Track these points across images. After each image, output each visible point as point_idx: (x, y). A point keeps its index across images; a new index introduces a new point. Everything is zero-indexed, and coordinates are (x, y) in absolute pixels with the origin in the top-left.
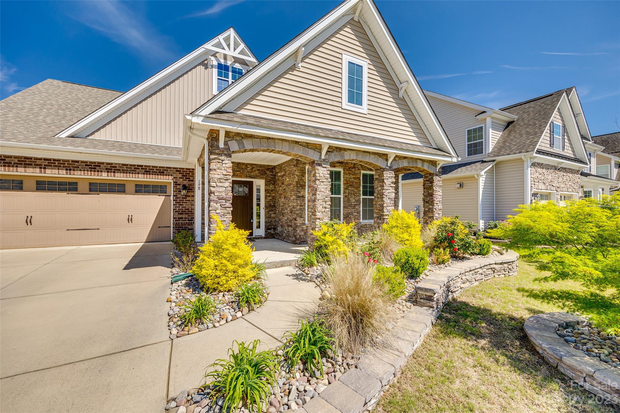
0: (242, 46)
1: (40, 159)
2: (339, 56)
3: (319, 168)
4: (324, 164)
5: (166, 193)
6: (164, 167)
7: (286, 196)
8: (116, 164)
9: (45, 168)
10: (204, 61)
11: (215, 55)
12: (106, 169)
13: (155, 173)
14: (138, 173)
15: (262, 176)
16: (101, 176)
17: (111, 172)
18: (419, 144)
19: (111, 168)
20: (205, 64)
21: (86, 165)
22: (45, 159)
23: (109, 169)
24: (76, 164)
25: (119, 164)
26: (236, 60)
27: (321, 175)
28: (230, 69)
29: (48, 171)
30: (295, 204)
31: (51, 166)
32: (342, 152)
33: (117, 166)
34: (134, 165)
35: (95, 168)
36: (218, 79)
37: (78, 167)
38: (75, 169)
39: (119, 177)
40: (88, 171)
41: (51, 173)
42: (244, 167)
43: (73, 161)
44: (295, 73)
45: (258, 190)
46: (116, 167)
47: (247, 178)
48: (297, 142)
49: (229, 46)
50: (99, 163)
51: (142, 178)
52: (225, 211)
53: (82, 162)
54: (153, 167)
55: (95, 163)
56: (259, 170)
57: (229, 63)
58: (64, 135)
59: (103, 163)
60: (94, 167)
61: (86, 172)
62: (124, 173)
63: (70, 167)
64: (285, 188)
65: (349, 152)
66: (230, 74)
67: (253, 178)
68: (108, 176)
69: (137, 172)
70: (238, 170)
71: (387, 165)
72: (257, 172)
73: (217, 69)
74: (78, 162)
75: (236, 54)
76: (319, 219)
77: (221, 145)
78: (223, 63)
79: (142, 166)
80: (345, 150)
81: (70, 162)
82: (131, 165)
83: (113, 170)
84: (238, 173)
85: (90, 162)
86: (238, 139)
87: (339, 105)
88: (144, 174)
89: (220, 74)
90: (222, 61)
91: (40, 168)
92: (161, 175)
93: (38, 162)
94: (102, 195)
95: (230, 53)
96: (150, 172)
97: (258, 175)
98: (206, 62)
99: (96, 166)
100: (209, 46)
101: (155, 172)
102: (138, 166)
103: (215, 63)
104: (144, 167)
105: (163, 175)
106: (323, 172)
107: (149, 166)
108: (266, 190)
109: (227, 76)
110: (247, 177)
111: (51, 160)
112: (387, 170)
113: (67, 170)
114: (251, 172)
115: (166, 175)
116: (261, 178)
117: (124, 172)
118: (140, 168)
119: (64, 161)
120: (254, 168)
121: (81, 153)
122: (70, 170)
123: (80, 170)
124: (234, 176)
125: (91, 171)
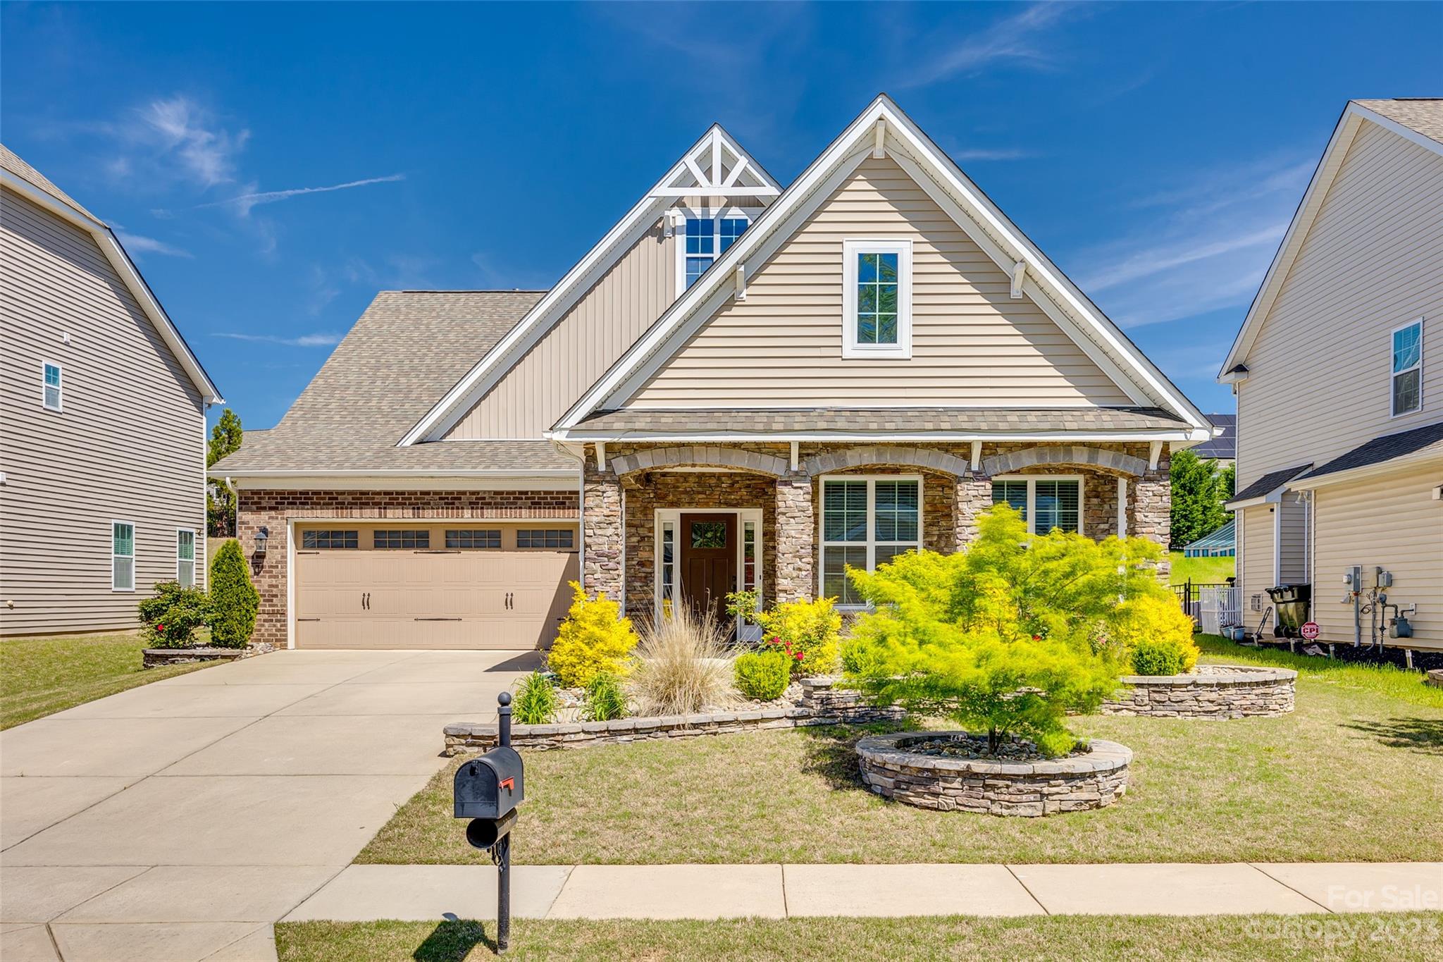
0: (743, 162)
1: (379, 493)
2: (836, 248)
3: (786, 489)
4: (797, 481)
5: (571, 546)
6: (565, 492)
8: (485, 492)
9: (385, 508)
10: (657, 223)
11: (680, 203)
12: (470, 503)
13: (549, 506)
14: (521, 508)
15: (755, 501)
16: (462, 517)
17: (477, 508)
19: (478, 501)
20: (657, 231)
21: (440, 499)
22: (386, 493)
23: (474, 503)
24: (426, 497)
25: (489, 492)
26: (731, 202)
27: (790, 503)
28: (717, 226)
29: (390, 513)
31: (393, 504)
32: (841, 451)
33: (486, 495)
34: (514, 493)
35: (453, 504)
36: (688, 258)
37: (429, 504)
38: (425, 507)
39: (491, 517)
40: (443, 508)
41: (393, 518)
42: (713, 481)
43: (423, 493)
44: (735, 311)
45: (750, 535)
46: (484, 498)
47: (720, 507)
49: (708, 173)
50: (459, 493)
51: (527, 517)
52: (608, 576)
53: (436, 493)
54: (546, 493)
55: (452, 493)
56: (748, 486)
57: (714, 212)
58: (408, 442)
59: (464, 493)
60: (451, 500)
61: (440, 511)
62: (496, 508)
63: (417, 504)
65: (859, 450)
66: (717, 238)
67: (735, 506)
68: (472, 517)
69: (518, 506)
70: (700, 489)
71: (969, 469)
72: (744, 492)
73: (685, 235)
74: (428, 493)
75: (728, 190)
76: (785, 591)
77: (602, 467)
78: (699, 217)
79: (526, 493)
80: (847, 446)
81: (419, 495)
82: (508, 493)
83: (480, 506)
84: (700, 496)
85: (447, 493)
86: (628, 453)
87: (836, 352)
88: (530, 508)
89: (691, 246)
90: (698, 213)
91: (380, 508)
92: (559, 508)
93: (377, 499)
94: (465, 553)
95: (714, 190)
96: (540, 503)
97: (747, 498)
98: (660, 225)
99: (455, 498)
100: (663, 189)
101: (549, 503)
102: (521, 493)
103: (681, 221)
104: (530, 495)
105: (564, 508)
106: (795, 498)
107: (539, 492)
108: (764, 535)
109: (708, 247)
110: (720, 504)
111: (392, 494)
113: (414, 508)
114: (730, 493)
115: (569, 508)
116: (754, 505)
117: (497, 506)
118: (524, 497)
119: (411, 493)
120: (737, 482)
121: (432, 477)
122: (418, 508)
123: (432, 508)
124: (690, 504)
125: (447, 508)
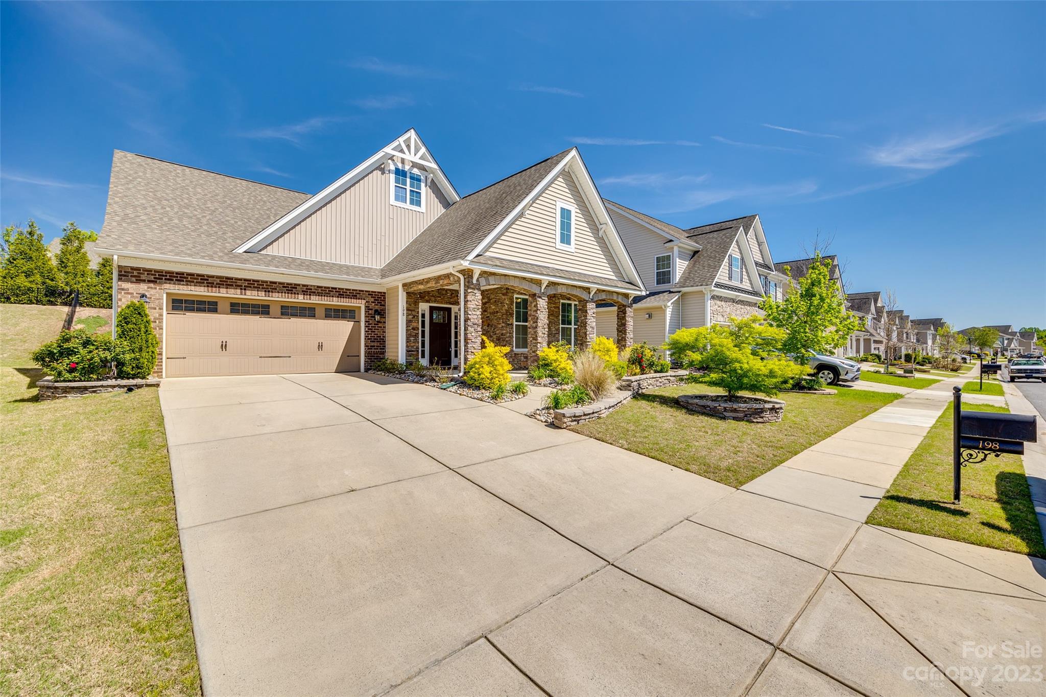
0: (423, 150)
1: (241, 280)
2: (554, 203)
3: (540, 299)
5: (355, 318)
6: (357, 290)
7: (491, 324)
8: (311, 286)
9: (245, 289)
10: (381, 165)
11: (392, 158)
12: (303, 291)
13: (348, 297)
14: (333, 297)
16: (298, 299)
17: (307, 295)
18: (614, 278)
19: (308, 290)
20: (381, 168)
21: (283, 287)
22: (245, 280)
23: (305, 291)
24: (274, 285)
25: (314, 286)
26: (414, 165)
27: (541, 306)
28: (408, 175)
29: (248, 292)
30: (504, 332)
31: (251, 287)
32: (556, 286)
33: (312, 288)
34: (329, 288)
35: (292, 290)
36: (396, 186)
37: (276, 289)
38: (273, 291)
39: (315, 300)
40: (285, 293)
41: (252, 295)
43: (271, 282)
44: (523, 219)
46: (311, 289)
47: (445, 304)
48: (524, 278)
49: (408, 147)
50: (295, 284)
51: (335, 302)
53: (280, 283)
54: (346, 289)
55: (291, 284)
57: (407, 168)
58: (241, 250)
59: (299, 285)
60: (291, 288)
61: (284, 294)
62: (319, 296)
63: (268, 288)
64: (488, 315)
65: (561, 286)
66: (408, 180)
68: (304, 299)
69: (331, 295)
70: (438, 295)
71: (589, 298)
73: (394, 175)
74: (275, 283)
75: (417, 159)
76: (540, 343)
77: (474, 281)
78: (401, 168)
79: (336, 288)
80: (558, 284)
81: (269, 284)
82: (325, 287)
83: (308, 293)
84: (438, 299)
85: (288, 284)
86: (485, 276)
87: (554, 245)
88: (338, 297)
89: (397, 181)
90: (400, 166)
91: (241, 289)
92: (354, 298)
93: (239, 283)
94: (293, 320)
95: (410, 157)
96: (343, 295)
98: (383, 166)
99: (293, 288)
100: (388, 149)
101: (348, 295)
102: (332, 288)
103: (392, 167)
104: (337, 290)
105: (356, 299)
106: (542, 303)
107: (343, 289)
109: (405, 183)
111: (250, 281)
112: (590, 302)
113: (265, 291)
114: (451, 298)
115: (359, 299)
117: (319, 294)
118: (334, 290)
119: (263, 282)
121: (283, 274)
122: (269, 291)
123: (278, 292)
124: (435, 302)
125: (288, 293)
